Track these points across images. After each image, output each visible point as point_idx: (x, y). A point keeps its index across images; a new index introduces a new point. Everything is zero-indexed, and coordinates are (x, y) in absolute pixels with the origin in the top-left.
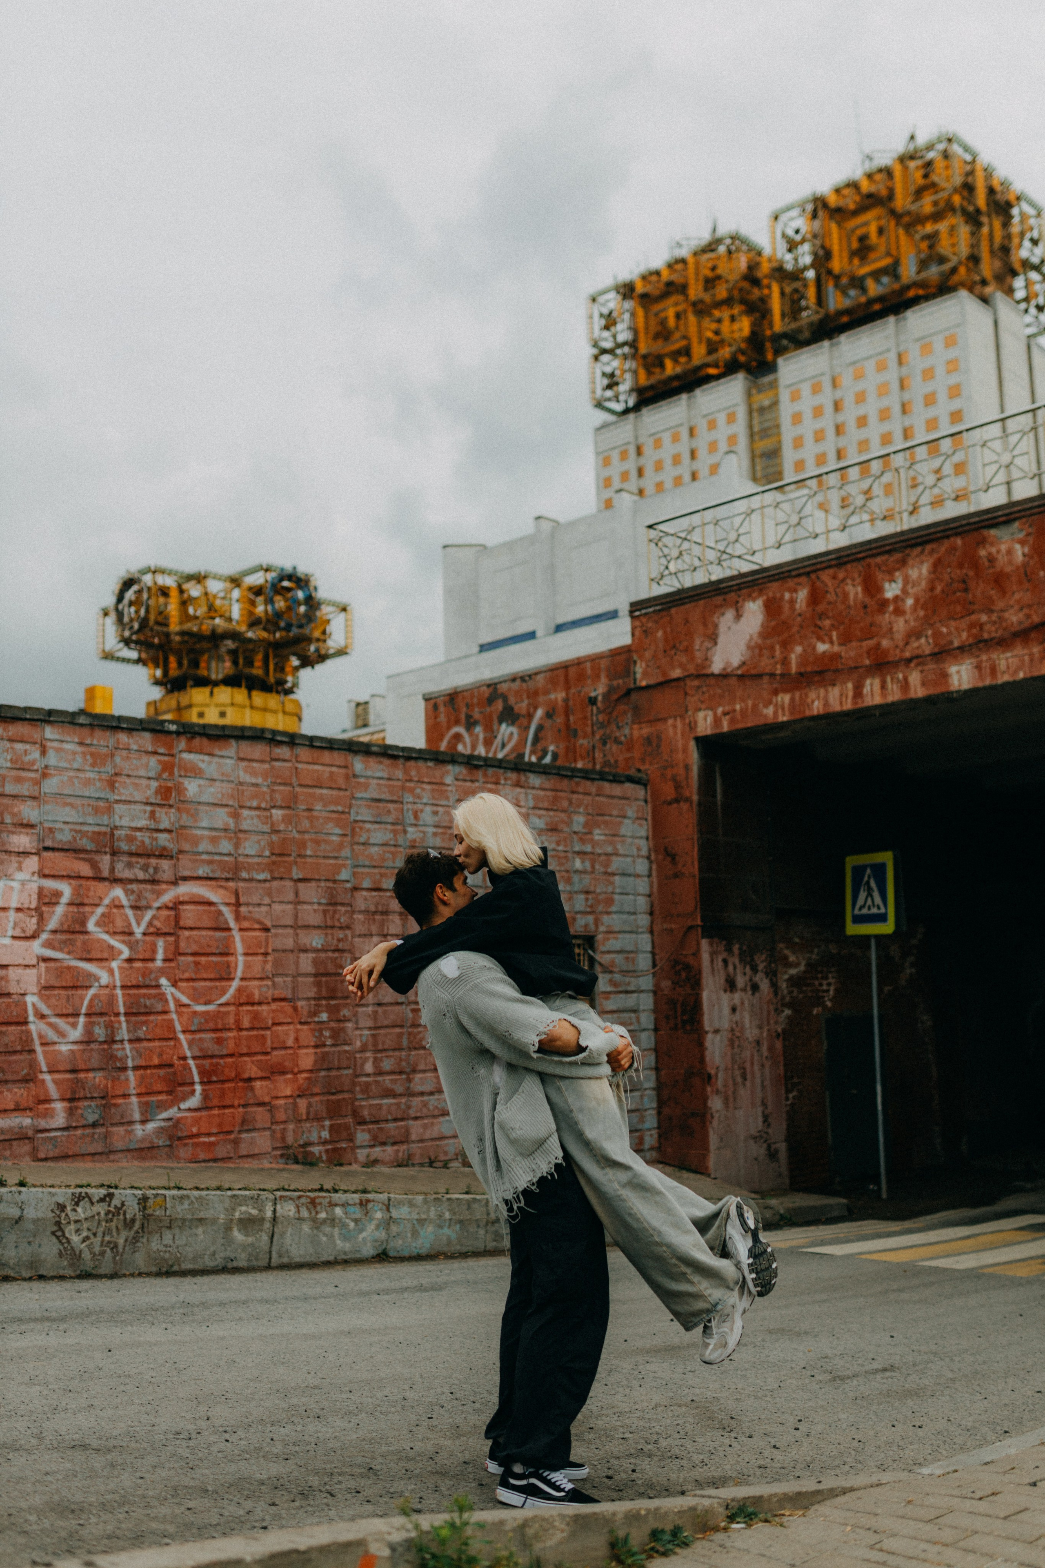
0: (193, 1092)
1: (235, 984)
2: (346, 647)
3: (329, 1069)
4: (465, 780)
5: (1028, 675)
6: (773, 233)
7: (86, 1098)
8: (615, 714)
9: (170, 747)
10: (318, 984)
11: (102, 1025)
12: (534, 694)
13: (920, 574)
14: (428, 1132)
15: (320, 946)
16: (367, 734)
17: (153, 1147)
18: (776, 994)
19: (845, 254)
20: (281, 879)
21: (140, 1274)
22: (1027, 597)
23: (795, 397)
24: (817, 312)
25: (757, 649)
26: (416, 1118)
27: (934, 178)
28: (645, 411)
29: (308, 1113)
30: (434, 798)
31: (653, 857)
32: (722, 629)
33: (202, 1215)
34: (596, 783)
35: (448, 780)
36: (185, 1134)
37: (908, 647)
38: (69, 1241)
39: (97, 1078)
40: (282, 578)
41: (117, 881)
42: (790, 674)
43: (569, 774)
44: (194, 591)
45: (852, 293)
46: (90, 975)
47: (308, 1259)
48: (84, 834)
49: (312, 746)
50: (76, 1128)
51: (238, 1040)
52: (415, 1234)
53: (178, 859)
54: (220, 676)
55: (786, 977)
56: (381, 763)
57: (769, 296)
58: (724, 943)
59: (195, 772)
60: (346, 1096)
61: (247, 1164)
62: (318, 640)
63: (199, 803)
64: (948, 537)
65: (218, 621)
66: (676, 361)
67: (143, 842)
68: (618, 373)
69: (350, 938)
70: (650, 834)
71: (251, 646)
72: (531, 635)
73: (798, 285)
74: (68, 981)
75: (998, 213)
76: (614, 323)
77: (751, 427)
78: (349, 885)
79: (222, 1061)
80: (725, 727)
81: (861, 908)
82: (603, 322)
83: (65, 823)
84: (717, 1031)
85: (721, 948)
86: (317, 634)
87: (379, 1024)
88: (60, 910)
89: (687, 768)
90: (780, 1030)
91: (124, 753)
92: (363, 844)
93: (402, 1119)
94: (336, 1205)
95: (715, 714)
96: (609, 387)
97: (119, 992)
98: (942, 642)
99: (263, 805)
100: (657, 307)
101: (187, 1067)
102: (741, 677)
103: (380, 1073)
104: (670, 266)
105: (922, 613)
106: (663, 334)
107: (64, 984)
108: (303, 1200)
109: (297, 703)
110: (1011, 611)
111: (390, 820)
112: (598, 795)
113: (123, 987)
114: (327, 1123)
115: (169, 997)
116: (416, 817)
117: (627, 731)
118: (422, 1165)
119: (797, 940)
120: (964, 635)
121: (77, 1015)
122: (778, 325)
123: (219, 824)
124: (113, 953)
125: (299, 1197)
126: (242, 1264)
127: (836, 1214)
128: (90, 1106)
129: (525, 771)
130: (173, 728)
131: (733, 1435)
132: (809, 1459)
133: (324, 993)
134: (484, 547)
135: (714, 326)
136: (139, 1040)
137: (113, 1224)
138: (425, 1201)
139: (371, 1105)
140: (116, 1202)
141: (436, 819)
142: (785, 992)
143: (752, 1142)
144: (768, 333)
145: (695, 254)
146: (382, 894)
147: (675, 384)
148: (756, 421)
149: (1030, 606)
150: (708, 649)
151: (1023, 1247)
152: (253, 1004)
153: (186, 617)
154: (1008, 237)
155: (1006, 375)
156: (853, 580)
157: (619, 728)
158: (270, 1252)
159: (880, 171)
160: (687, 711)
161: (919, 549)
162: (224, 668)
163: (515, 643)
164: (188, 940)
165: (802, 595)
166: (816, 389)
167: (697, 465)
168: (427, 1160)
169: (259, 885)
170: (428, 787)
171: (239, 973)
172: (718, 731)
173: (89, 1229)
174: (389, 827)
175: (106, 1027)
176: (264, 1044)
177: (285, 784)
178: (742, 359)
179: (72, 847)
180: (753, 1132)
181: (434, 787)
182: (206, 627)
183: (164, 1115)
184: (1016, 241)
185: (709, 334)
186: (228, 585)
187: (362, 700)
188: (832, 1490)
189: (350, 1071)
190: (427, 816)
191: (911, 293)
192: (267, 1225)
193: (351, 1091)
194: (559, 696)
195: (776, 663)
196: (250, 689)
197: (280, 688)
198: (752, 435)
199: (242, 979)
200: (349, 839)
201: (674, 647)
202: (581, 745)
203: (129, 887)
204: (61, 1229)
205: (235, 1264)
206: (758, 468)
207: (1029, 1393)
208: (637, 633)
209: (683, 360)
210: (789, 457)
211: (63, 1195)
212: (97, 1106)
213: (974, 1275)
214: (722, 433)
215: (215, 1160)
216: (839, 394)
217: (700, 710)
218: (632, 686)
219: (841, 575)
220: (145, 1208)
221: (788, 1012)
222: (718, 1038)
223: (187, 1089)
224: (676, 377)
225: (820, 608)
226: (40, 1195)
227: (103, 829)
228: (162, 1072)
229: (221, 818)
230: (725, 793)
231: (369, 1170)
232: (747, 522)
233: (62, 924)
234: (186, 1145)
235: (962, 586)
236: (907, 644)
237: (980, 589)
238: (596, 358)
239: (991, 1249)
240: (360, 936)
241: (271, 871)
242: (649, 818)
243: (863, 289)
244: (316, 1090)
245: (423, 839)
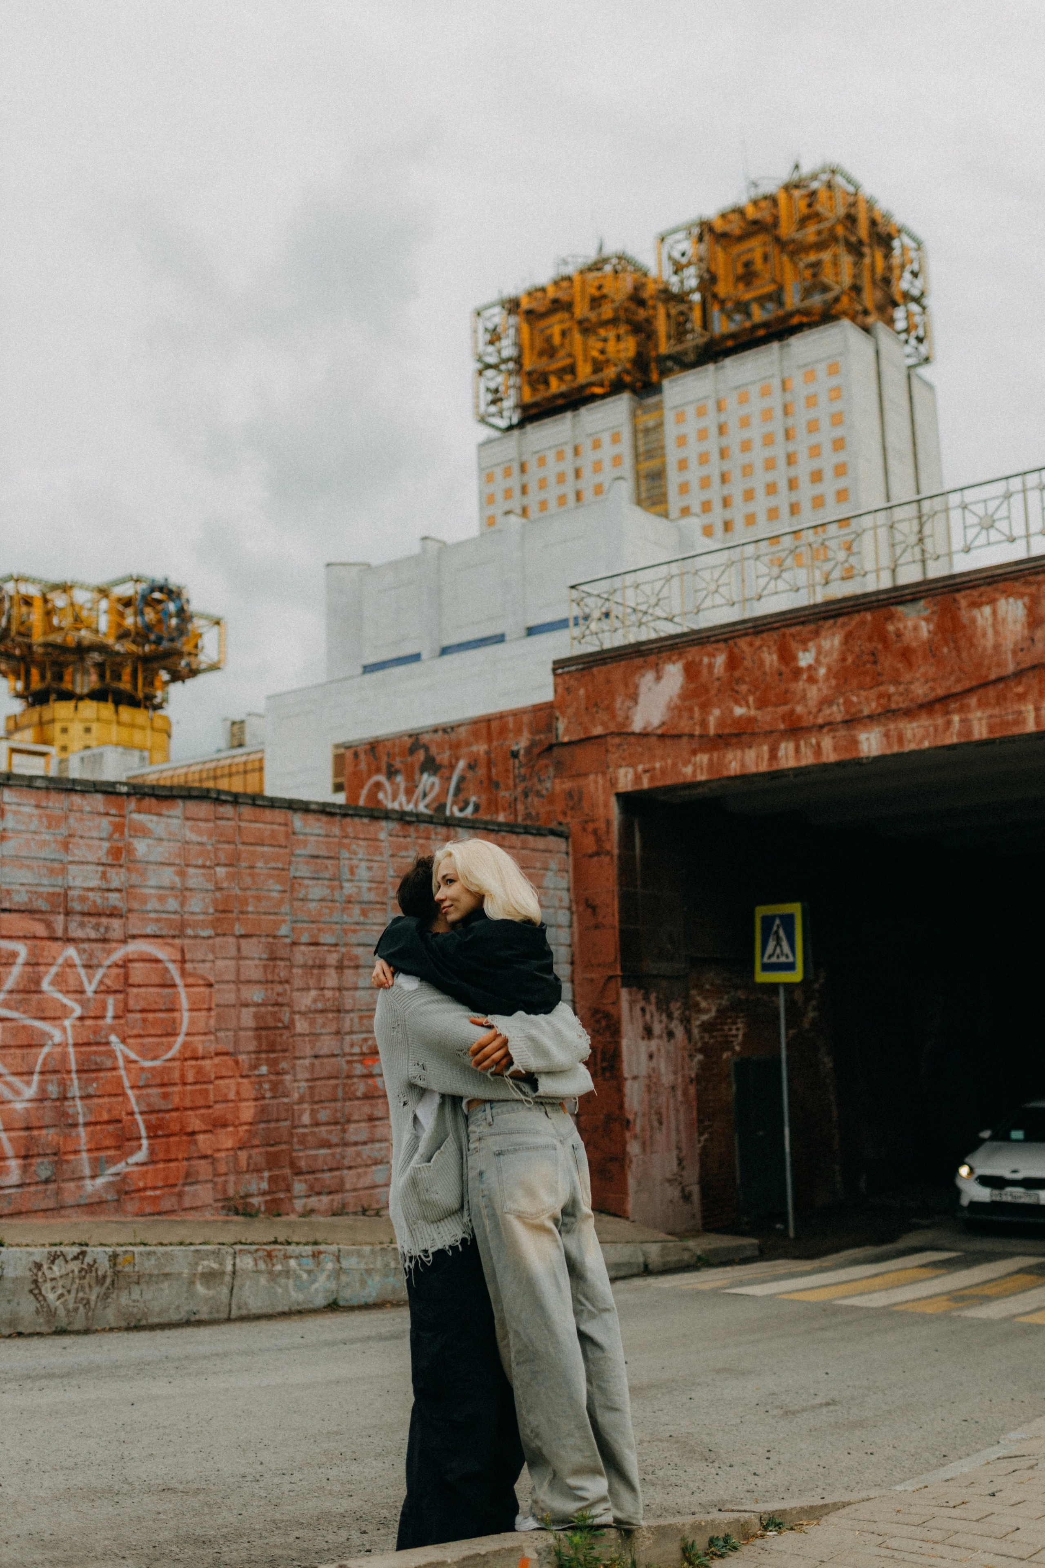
0: (140, 1147)
1: (180, 1039)
2: (219, 662)
3: (268, 1121)
4: (397, 836)
5: (933, 744)
6: (660, 254)
7: (39, 1155)
8: (536, 769)
9: (121, 807)
10: (259, 1038)
11: (55, 1082)
12: (456, 746)
13: (832, 645)
14: (361, 1181)
15: (260, 1001)
16: (242, 755)
17: (101, 1202)
18: (690, 1039)
19: (731, 278)
20: (224, 935)
21: (111, 1330)
22: (932, 671)
23: (681, 418)
24: (702, 336)
25: (678, 710)
26: (350, 1168)
27: (819, 208)
28: (529, 428)
29: (248, 1165)
30: (369, 854)
31: (574, 908)
32: (643, 689)
33: (167, 1270)
34: (522, 837)
35: (382, 836)
36: (133, 1188)
37: (821, 714)
38: (45, 1299)
39: (49, 1135)
40: (152, 590)
41: (70, 940)
42: (707, 736)
43: (496, 828)
44: (59, 600)
45: (738, 317)
46: (44, 1034)
47: (264, 1311)
48: (39, 895)
49: (254, 805)
50: (29, 1184)
51: (183, 1094)
52: (363, 1283)
53: (127, 918)
54: (86, 691)
55: (698, 1023)
56: (319, 820)
57: (655, 317)
58: (642, 991)
59: (143, 832)
60: (284, 1147)
61: (190, 1216)
62: (190, 654)
63: (147, 862)
64: (858, 612)
65: (84, 633)
66: (561, 379)
67: (95, 902)
68: (502, 389)
69: (289, 992)
70: (572, 886)
71: (118, 659)
72: (416, 658)
73: (683, 307)
74: (23, 1040)
75: (879, 244)
76: (499, 338)
77: (636, 447)
78: (288, 940)
79: (167, 1116)
80: (646, 784)
81: (770, 956)
82: (488, 337)
83: (22, 884)
84: (635, 1078)
85: (640, 996)
86: (187, 648)
87: (316, 1076)
88: (16, 970)
89: (608, 823)
90: (693, 1075)
91: (78, 815)
92: (302, 900)
93: (337, 1169)
94: (291, 1257)
95: (636, 773)
96: (494, 402)
97: (71, 1050)
98: (853, 710)
99: (208, 863)
100: (543, 324)
101: (134, 1122)
102: (662, 737)
103: (317, 1124)
104: (556, 283)
105: (833, 682)
106: (550, 351)
107: (19, 1043)
108: (260, 1253)
109: (166, 719)
110: (917, 684)
111: (327, 876)
112: (523, 848)
113: (76, 1045)
114: (266, 1174)
115: (119, 1054)
116: (352, 872)
117: (548, 784)
118: (355, 1213)
119: (708, 987)
120: (874, 705)
121: (31, 1073)
122: (664, 347)
123: (167, 883)
124: (66, 1011)
125: (257, 1250)
126: (204, 1316)
127: (748, 1253)
128: (42, 1163)
129: (454, 826)
130: (124, 789)
131: (716, 1464)
132: (786, 1483)
133: (264, 1047)
134: (369, 566)
135: (599, 345)
136: (89, 1097)
137: (86, 1282)
138: (373, 1252)
139: (307, 1156)
140: (88, 1259)
141: (371, 874)
142: (697, 1037)
143: (667, 1185)
144: (653, 354)
145: (582, 272)
146: (319, 948)
147: (560, 402)
148: (641, 443)
149: (934, 680)
150: (629, 708)
151: (928, 1284)
152: (197, 1059)
153: (50, 629)
154: (889, 268)
155: (887, 405)
156: (769, 647)
157: (540, 781)
158: (230, 1305)
159: (765, 198)
160: (608, 767)
161: (831, 622)
162: (89, 682)
163: (401, 664)
164: (137, 997)
165: (720, 660)
166: (701, 412)
167: (581, 484)
168: (360, 1209)
169: (203, 941)
170: (361, 843)
171: (184, 1028)
172: (637, 788)
173: (63, 1287)
174: (326, 882)
175: (59, 1085)
176: (207, 1098)
177: (228, 842)
178: (627, 379)
179: (29, 907)
180: (669, 1176)
181: (370, 843)
182: (71, 639)
183: (113, 1170)
184: (897, 272)
185: (595, 354)
186: (96, 595)
187: (237, 718)
188: (834, 1504)
189: (288, 1123)
190: (362, 872)
191: (795, 321)
192: (227, 1279)
193: (289, 1143)
194: (480, 748)
195: (695, 724)
196: (117, 703)
197: (148, 704)
198: (637, 456)
199: (188, 1034)
200: (287, 895)
201: (596, 705)
202: (503, 797)
203: (82, 946)
204: (38, 1287)
205: (197, 1317)
206: (643, 488)
207: (957, 1421)
208: (560, 690)
209: (568, 378)
210: (674, 479)
211: (39, 1254)
212: (49, 1162)
213: (887, 1312)
214: (608, 451)
215: (159, 1213)
216: (723, 418)
217: (620, 766)
218: (554, 741)
219: (758, 642)
220: (115, 1265)
221: (700, 1057)
222: (636, 1085)
223: (134, 1143)
224: (562, 395)
225: (737, 674)
226: (18, 1255)
227: (57, 890)
228: (111, 1128)
229: (168, 876)
230: (644, 847)
231: (307, 1220)
232: (666, 587)
233: (18, 983)
234: (132, 1199)
235: (872, 658)
236: (820, 710)
237: (888, 662)
238: (480, 373)
239: (898, 1287)
240: (298, 990)
241: (214, 928)
242: (571, 870)
243: (748, 315)
244: (256, 1142)
245: (358, 894)
